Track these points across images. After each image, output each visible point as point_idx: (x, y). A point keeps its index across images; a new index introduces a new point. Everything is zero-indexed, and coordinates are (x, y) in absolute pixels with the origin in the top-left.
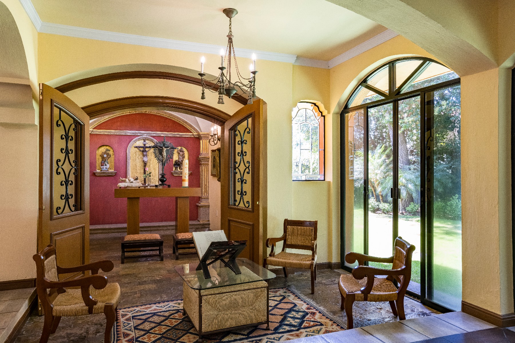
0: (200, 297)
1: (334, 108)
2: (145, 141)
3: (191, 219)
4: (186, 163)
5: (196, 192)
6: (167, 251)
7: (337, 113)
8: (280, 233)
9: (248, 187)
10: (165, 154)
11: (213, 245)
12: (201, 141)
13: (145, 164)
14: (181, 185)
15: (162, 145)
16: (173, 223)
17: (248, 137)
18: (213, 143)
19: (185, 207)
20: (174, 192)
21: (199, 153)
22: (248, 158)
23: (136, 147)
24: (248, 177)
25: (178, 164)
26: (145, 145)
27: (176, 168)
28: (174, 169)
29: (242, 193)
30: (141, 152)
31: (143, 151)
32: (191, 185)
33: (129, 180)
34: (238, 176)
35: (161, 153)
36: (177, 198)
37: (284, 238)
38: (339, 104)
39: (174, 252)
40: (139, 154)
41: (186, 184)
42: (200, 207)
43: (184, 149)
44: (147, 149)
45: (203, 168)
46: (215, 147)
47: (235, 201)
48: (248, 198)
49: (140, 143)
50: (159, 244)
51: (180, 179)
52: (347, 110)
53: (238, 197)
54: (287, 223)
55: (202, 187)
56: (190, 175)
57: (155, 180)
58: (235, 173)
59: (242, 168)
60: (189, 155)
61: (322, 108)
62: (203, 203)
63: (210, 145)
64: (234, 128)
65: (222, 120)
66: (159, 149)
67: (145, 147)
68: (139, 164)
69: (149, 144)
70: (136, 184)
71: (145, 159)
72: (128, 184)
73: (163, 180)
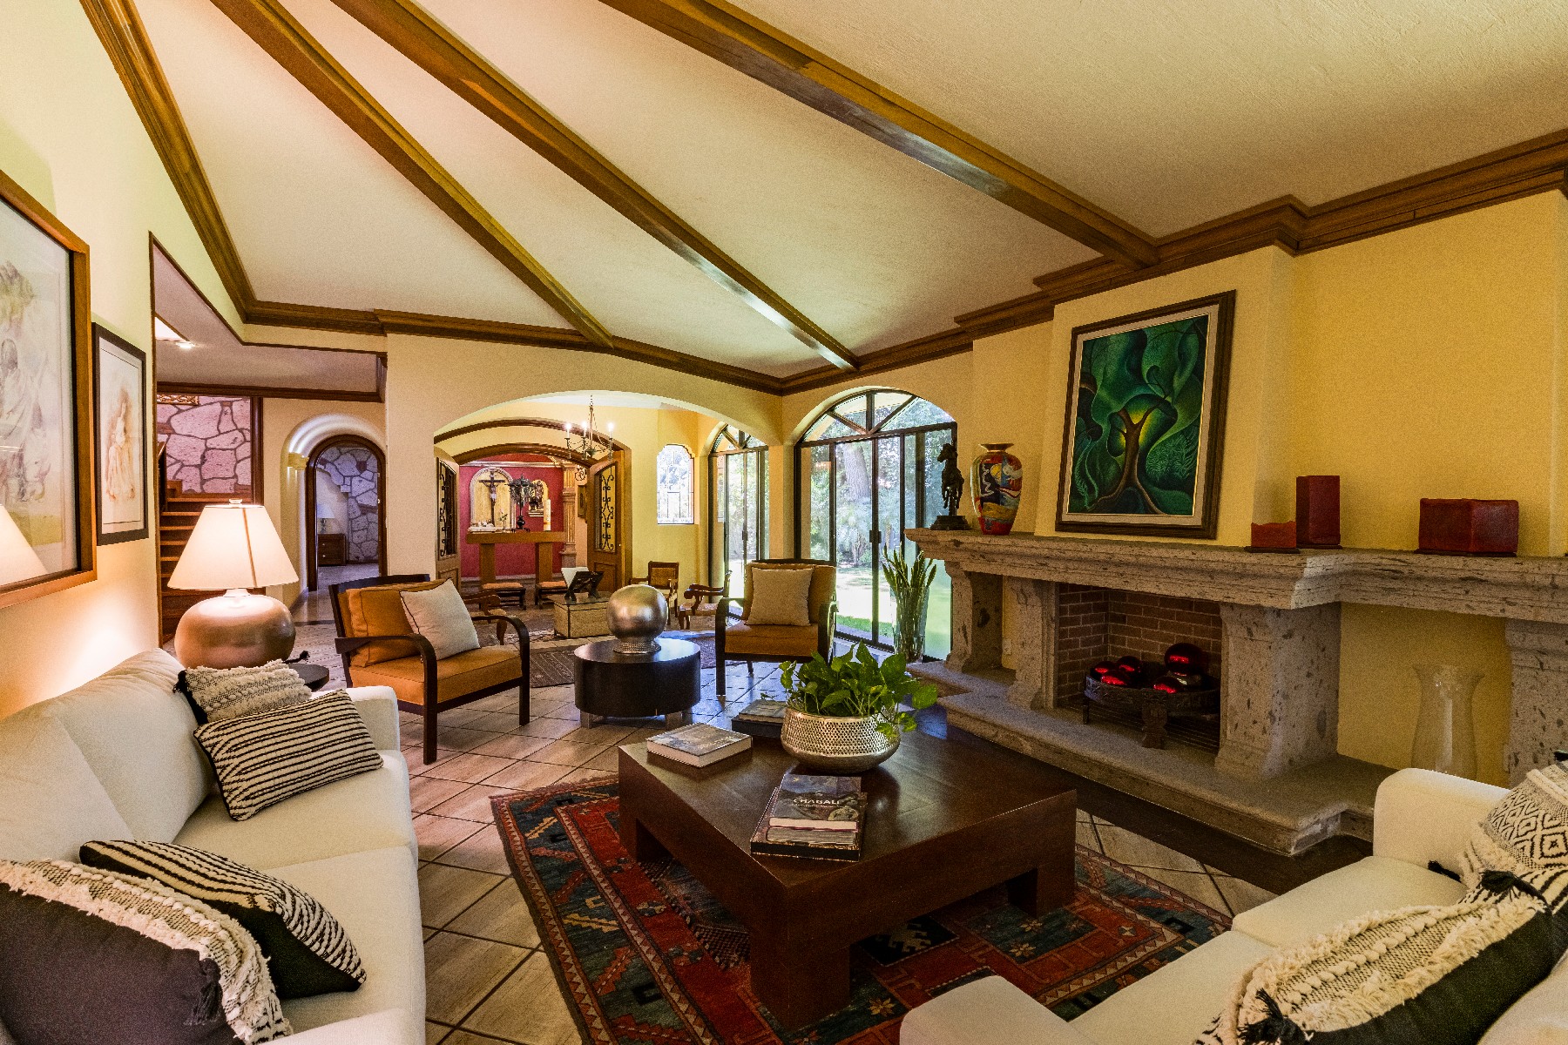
0: (569, 611)
1: (701, 452)
2: (492, 474)
3: (554, 572)
4: (547, 502)
5: (558, 537)
6: (529, 602)
7: (705, 456)
9: (611, 531)
11: (579, 574)
12: (565, 473)
13: (493, 502)
14: (542, 529)
15: (520, 483)
16: (534, 576)
17: (612, 484)
18: (579, 478)
19: (547, 555)
20: (534, 537)
21: (562, 487)
22: (612, 504)
23: (482, 481)
24: (612, 522)
25: (536, 502)
26: (492, 478)
27: (533, 507)
28: (530, 508)
29: (608, 537)
30: (487, 488)
31: (490, 487)
32: (554, 529)
33: (482, 524)
34: (603, 521)
35: (518, 492)
36: (537, 545)
37: (649, 579)
38: (705, 448)
39: (536, 604)
40: (485, 489)
41: (548, 527)
42: (564, 555)
43: (542, 482)
44: (495, 484)
45: (568, 508)
46: (584, 483)
47: (601, 544)
48: (612, 541)
49: (486, 476)
50: (521, 593)
51: (541, 521)
52: (714, 454)
53: (604, 540)
54: (652, 565)
55: (566, 531)
56: (553, 515)
58: (601, 518)
59: (607, 513)
60: (550, 492)
61: (690, 451)
62: (568, 550)
63: (575, 479)
64: (599, 474)
65: (587, 464)
66: (516, 488)
67: (492, 481)
68: (486, 502)
69: (498, 477)
70: (490, 528)
71: (493, 496)
72: (480, 528)
73: (520, 524)
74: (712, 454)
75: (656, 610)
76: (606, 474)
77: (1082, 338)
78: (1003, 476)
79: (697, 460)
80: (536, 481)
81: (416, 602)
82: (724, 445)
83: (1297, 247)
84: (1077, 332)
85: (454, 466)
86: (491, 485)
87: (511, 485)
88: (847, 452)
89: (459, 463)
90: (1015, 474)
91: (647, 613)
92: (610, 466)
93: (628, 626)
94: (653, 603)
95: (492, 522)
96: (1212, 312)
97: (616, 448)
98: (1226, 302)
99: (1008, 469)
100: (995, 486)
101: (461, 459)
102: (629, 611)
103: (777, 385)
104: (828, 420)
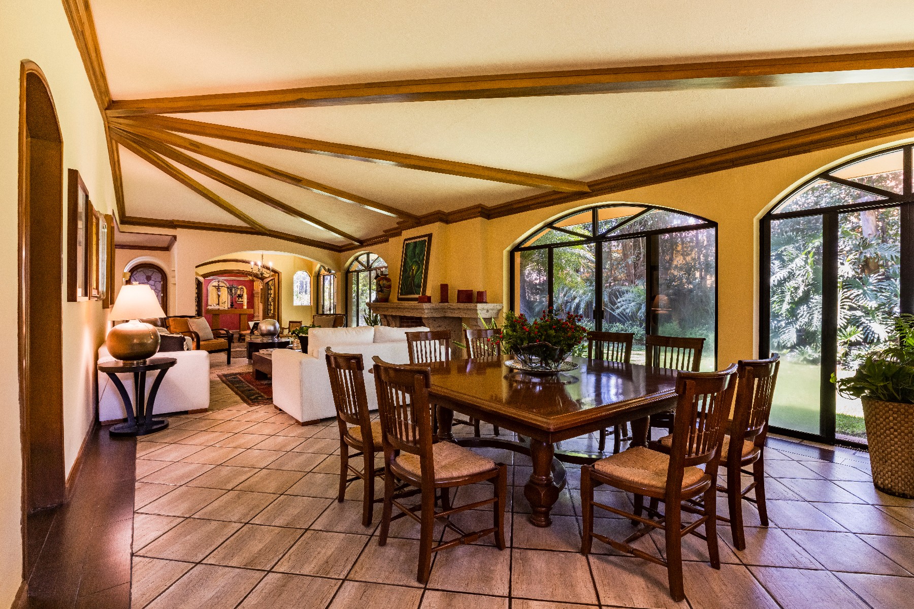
1: (313, 274)
2: (219, 283)
4: (245, 296)
5: (250, 311)
7: (315, 276)
8: (287, 326)
9: (272, 308)
10: (233, 292)
12: (255, 283)
13: (219, 296)
14: (242, 308)
15: (232, 287)
16: (238, 330)
19: (244, 319)
20: (238, 311)
21: (253, 290)
22: (273, 296)
23: (214, 286)
25: (240, 296)
27: (240, 299)
28: (238, 299)
29: (270, 310)
32: (248, 308)
33: (214, 306)
34: (269, 303)
35: (231, 291)
36: (240, 315)
37: (289, 328)
38: (315, 273)
40: (215, 290)
41: (245, 307)
43: (243, 287)
44: (220, 288)
45: (255, 299)
47: (268, 313)
48: (272, 312)
49: (216, 284)
51: (242, 305)
54: (290, 322)
55: (255, 309)
56: (248, 302)
57: (226, 306)
59: (270, 300)
60: (247, 292)
61: (309, 274)
62: (256, 319)
63: (258, 286)
64: (267, 283)
65: (262, 279)
66: (230, 289)
67: (219, 286)
68: (215, 296)
69: (221, 284)
70: (217, 307)
71: (219, 293)
72: (212, 307)
73: (232, 305)
74: (318, 275)
75: (275, 328)
76: (270, 283)
77: (406, 242)
78: (383, 284)
79: (312, 277)
80: (241, 286)
81: (193, 322)
82: (323, 272)
83: (447, 222)
84: (406, 240)
85: (201, 279)
86: (218, 288)
87: (228, 288)
88: (362, 275)
89: (204, 278)
90: (388, 283)
91: (272, 328)
92: (272, 280)
93: (265, 332)
94: (274, 325)
95: (219, 304)
96: (426, 238)
97: (275, 272)
98: (430, 236)
99: (385, 282)
100: (381, 287)
101: (205, 276)
102: (266, 327)
103: (338, 249)
104: (356, 263)
